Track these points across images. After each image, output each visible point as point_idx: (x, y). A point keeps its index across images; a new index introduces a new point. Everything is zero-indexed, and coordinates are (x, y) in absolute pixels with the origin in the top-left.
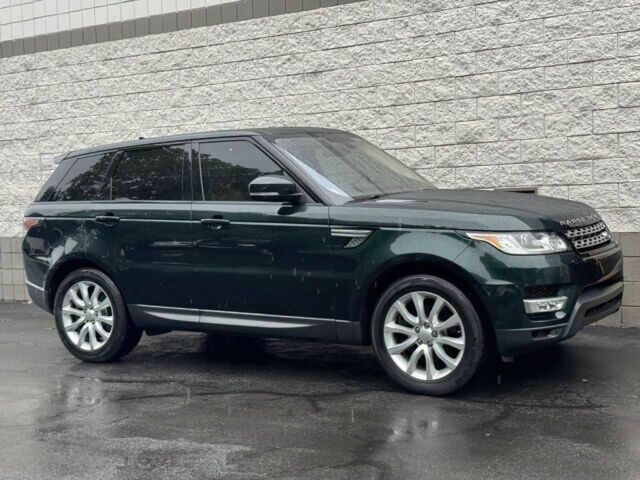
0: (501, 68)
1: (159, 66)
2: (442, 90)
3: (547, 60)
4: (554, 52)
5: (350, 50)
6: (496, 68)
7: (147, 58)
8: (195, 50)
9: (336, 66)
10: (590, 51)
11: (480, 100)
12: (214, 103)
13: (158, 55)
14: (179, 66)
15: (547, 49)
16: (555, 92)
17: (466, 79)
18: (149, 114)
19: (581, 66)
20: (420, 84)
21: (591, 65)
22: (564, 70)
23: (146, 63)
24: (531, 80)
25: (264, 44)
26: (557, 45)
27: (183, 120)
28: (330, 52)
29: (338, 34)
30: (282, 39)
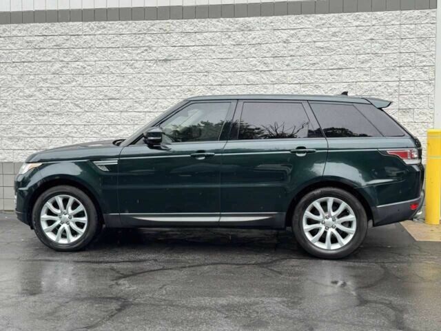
0: (289, 68)
1: (41, 45)
2: (252, 78)
3: (316, 65)
4: (320, 62)
5: (191, 48)
6: (285, 68)
7: (31, 39)
8: (73, 37)
9: (181, 57)
10: (341, 63)
11: (275, 86)
13: (41, 37)
14: (59, 47)
15: (316, 60)
16: (320, 85)
17: (267, 72)
18: (32, 77)
19: (335, 71)
20: (238, 73)
21: (341, 71)
22: (325, 72)
23: (31, 42)
24: (307, 76)
25: (128, 38)
26: (322, 58)
27: (62, 83)
28: (176, 48)
29: (183, 37)
30: (141, 36)
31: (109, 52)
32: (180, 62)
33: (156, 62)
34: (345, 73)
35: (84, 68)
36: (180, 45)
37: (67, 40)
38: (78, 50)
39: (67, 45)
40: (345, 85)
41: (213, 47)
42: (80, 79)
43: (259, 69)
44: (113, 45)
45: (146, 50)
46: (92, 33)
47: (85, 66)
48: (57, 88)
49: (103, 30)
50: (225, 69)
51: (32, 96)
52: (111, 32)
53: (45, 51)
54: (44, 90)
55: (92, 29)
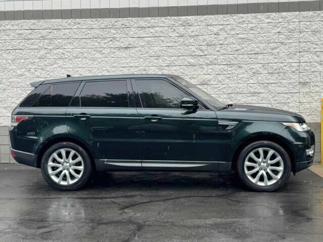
0: (219, 53)
1: (30, 37)
2: (192, 61)
3: (239, 51)
4: (242, 48)
5: (146, 39)
7: (22, 32)
8: (54, 31)
9: (138, 45)
10: (257, 49)
11: (209, 66)
12: (66, 58)
13: (29, 31)
14: (43, 38)
15: (238, 47)
16: (242, 65)
17: (203, 57)
18: (22, 61)
19: (253, 55)
20: (181, 57)
21: (257, 55)
22: (246, 56)
23: (22, 34)
24: (232, 59)
25: (98, 32)
26: (243, 46)
27: (46, 65)
28: (135, 39)
29: (139, 31)
30: (108, 30)
31: (83, 42)
32: (137, 49)
33: (119, 49)
34: (260, 57)
35: (64, 54)
37: (50, 33)
38: (59, 41)
39: (51, 37)
40: (261, 65)
41: (162, 38)
43: (196, 54)
44: (86, 37)
45: (112, 40)
46: (69, 27)
48: (43, 69)
49: (78, 25)
51: (22, 75)
52: (84, 27)
54: (33, 70)
55: (69, 24)
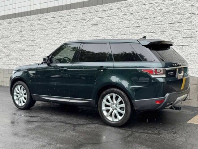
3: (162, 22)
4: (164, 20)
10: (175, 20)
11: (142, 34)
12: (68, 33)
13: (53, 18)
19: (172, 24)
21: (175, 24)
23: (50, 20)
24: (157, 28)
25: (82, 16)
26: (165, 18)
27: (60, 37)
30: (87, 14)
33: (92, 26)
34: (177, 25)
35: (67, 30)
36: (101, 17)
37: (61, 18)
38: (65, 23)
39: (62, 21)
40: (178, 32)
41: (115, 16)
42: (65, 35)
43: (134, 26)
44: (77, 19)
45: (89, 20)
46: (69, 14)
47: (67, 29)
48: (58, 39)
49: (73, 13)
50: (119, 27)
51: (50, 43)
52: (76, 14)
53: (55, 24)
54: (54, 41)
55: (70, 13)
